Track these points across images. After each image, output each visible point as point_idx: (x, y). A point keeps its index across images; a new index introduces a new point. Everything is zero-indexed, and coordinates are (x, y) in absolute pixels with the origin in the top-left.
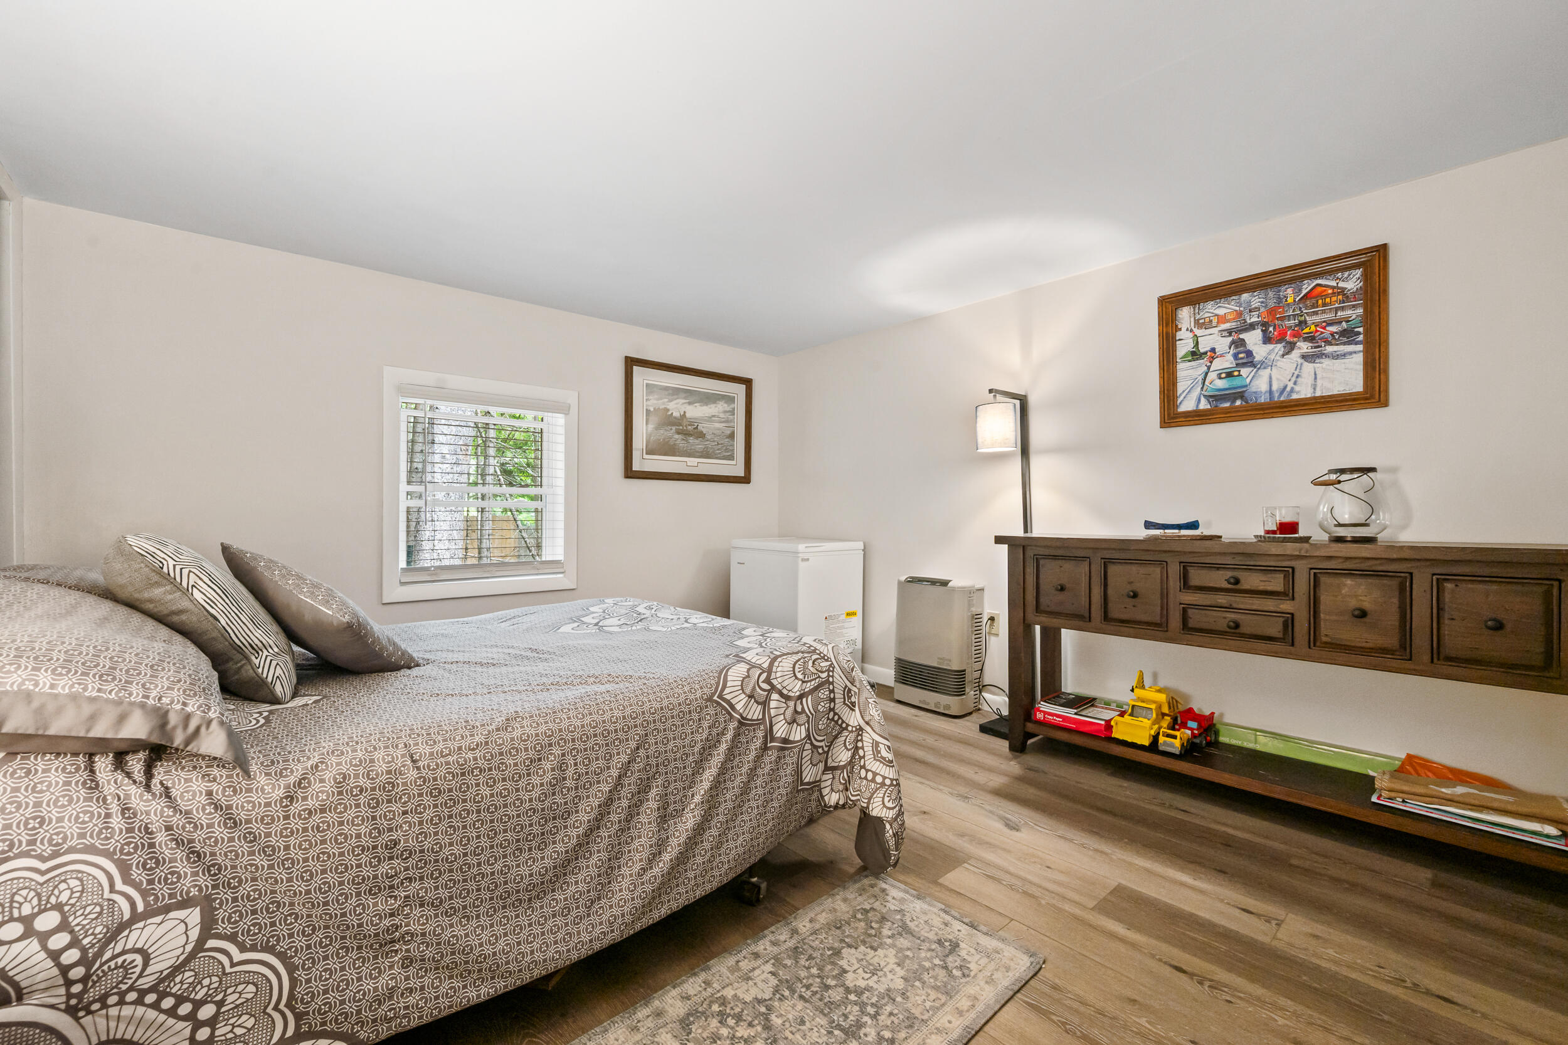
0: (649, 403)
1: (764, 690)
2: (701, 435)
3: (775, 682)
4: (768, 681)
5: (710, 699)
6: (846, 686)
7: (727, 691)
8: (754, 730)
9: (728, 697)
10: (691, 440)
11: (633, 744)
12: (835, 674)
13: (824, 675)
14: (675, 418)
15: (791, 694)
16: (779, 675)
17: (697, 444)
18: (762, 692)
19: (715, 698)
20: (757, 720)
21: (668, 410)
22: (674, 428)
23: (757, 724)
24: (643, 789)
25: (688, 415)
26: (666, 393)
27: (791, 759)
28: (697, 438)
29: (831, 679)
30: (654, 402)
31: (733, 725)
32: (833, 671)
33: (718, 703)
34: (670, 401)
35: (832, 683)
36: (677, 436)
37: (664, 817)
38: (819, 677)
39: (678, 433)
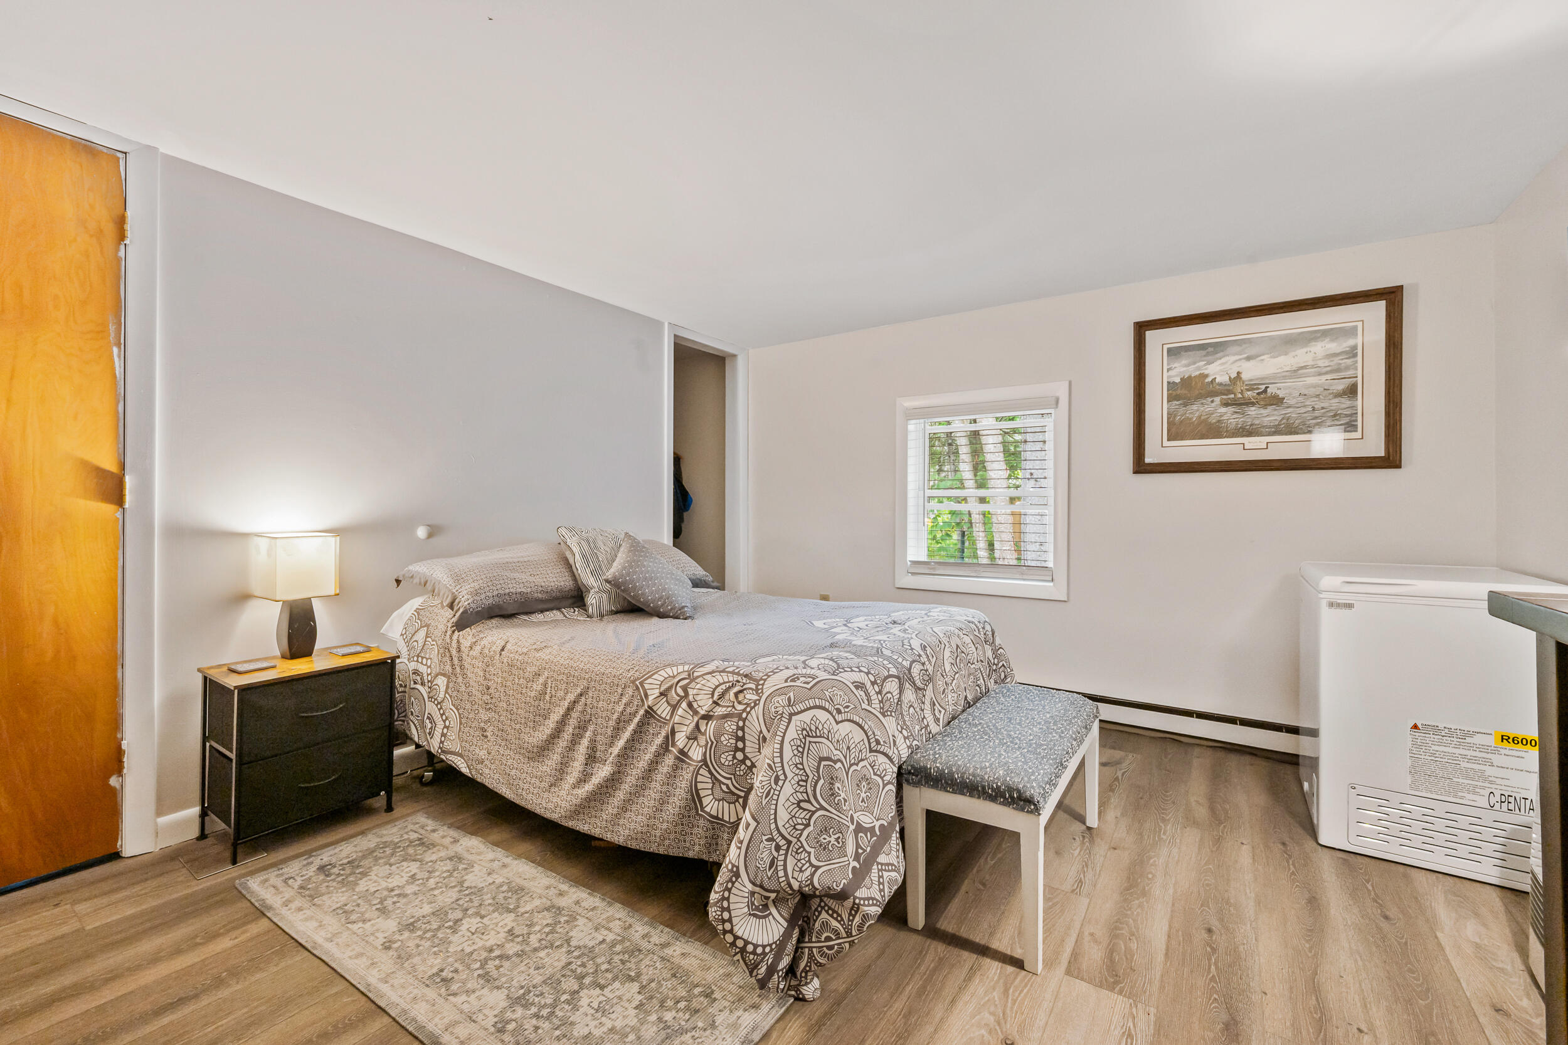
0: (1171, 373)
1: (678, 695)
2: (1277, 401)
3: (691, 692)
4: (685, 689)
5: (633, 682)
6: (761, 732)
7: (649, 681)
8: (661, 726)
9: (647, 686)
10: (1252, 411)
11: (579, 691)
12: (753, 712)
13: (740, 707)
14: (1220, 384)
15: (699, 710)
16: (698, 686)
17: (1269, 416)
18: (675, 696)
19: (637, 683)
20: (665, 719)
21: (1207, 376)
22: (1217, 400)
23: (665, 723)
24: (582, 727)
25: (1244, 376)
26: (1204, 353)
27: (686, 774)
28: (1265, 406)
29: (744, 715)
30: (1180, 370)
31: (642, 712)
32: (752, 708)
33: (637, 688)
34: (1209, 363)
35: (744, 720)
36: (1223, 410)
37: (592, 758)
38: (733, 707)
39: (1226, 404)
